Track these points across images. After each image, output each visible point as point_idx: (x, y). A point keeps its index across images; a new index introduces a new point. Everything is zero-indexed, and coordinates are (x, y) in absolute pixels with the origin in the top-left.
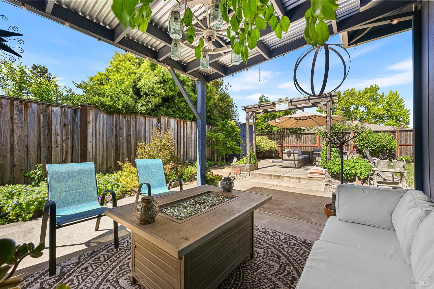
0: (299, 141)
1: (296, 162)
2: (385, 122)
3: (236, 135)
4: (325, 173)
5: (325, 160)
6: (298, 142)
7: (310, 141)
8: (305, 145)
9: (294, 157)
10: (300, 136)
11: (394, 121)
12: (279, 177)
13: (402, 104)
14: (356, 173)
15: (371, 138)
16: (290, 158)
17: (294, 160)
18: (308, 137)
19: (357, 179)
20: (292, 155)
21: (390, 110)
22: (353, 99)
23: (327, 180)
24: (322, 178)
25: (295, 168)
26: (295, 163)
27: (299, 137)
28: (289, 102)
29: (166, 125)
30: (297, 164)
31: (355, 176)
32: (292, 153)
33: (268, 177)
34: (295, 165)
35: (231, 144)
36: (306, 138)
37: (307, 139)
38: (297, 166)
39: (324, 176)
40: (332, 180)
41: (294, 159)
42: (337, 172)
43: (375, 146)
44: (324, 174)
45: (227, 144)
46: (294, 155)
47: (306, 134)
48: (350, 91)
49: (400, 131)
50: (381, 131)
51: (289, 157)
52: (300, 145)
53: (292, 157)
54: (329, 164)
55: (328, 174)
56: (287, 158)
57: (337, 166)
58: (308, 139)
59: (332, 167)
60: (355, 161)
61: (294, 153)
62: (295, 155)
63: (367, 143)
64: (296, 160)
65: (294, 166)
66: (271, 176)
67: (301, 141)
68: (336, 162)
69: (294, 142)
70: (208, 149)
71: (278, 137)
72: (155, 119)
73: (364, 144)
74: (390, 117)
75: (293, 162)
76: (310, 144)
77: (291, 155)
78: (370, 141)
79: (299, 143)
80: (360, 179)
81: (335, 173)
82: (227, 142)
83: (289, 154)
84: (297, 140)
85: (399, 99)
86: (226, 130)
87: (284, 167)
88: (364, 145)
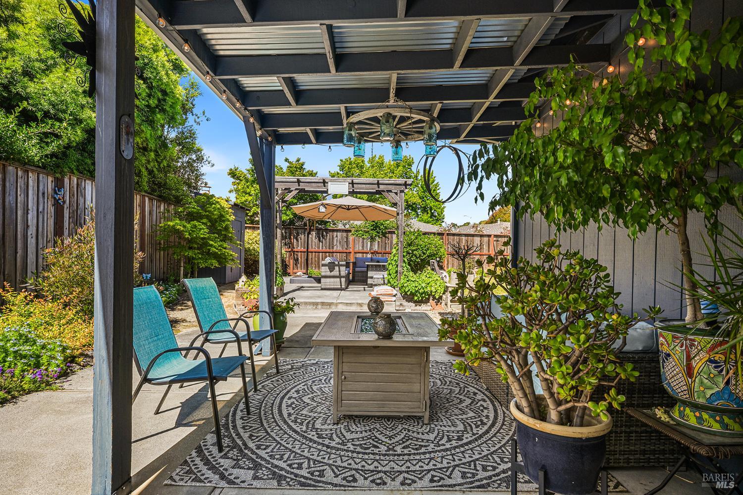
0: (322, 242)
1: (343, 280)
2: (418, 215)
3: (226, 228)
4: (396, 294)
5: (395, 275)
6: (321, 244)
7: (340, 243)
8: (331, 250)
9: (340, 271)
10: (325, 233)
11: (429, 215)
12: (330, 306)
13: (438, 191)
14: (431, 292)
15: (421, 243)
16: (332, 274)
17: (340, 277)
18: (337, 236)
19: (431, 298)
20: (337, 268)
21: (425, 198)
22: (382, 173)
23: (398, 303)
24: (392, 301)
25: (341, 289)
26: (341, 282)
27: (323, 236)
28: (349, 183)
29: (73, 195)
30: (343, 283)
31: (430, 294)
32: (336, 265)
33: (311, 306)
34: (341, 285)
35: (219, 246)
36: (333, 238)
37: (335, 239)
38: (343, 287)
39: (394, 299)
40: (405, 303)
41: (340, 274)
42: (411, 292)
43: (424, 254)
44: (395, 296)
45: (211, 245)
46: (339, 269)
47: (333, 231)
48: (377, 159)
49: (448, 234)
50: (431, 233)
51: (331, 272)
52: (324, 250)
53: (336, 272)
54: (402, 281)
55: (399, 295)
56: (329, 274)
57: (412, 282)
58: (337, 240)
59: (405, 285)
60: (428, 276)
61: (339, 266)
62: (341, 268)
63: (416, 250)
64: (343, 277)
65: (340, 287)
66: (316, 304)
67: (326, 243)
68: (410, 278)
69: (314, 243)
70: (158, 257)
71: (286, 233)
72: (50, 179)
73: (413, 251)
74: (424, 210)
75: (338, 279)
76: (339, 249)
77: (335, 267)
78: (419, 247)
79: (322, 247)
80: (434, 298)
81: (409, 293)
82: (211, 242)
83: (331, 266)
84: (320, 241)
85: (435, 183)
86: (207, 217)
87: (322, 289)
88: (413, 253)
